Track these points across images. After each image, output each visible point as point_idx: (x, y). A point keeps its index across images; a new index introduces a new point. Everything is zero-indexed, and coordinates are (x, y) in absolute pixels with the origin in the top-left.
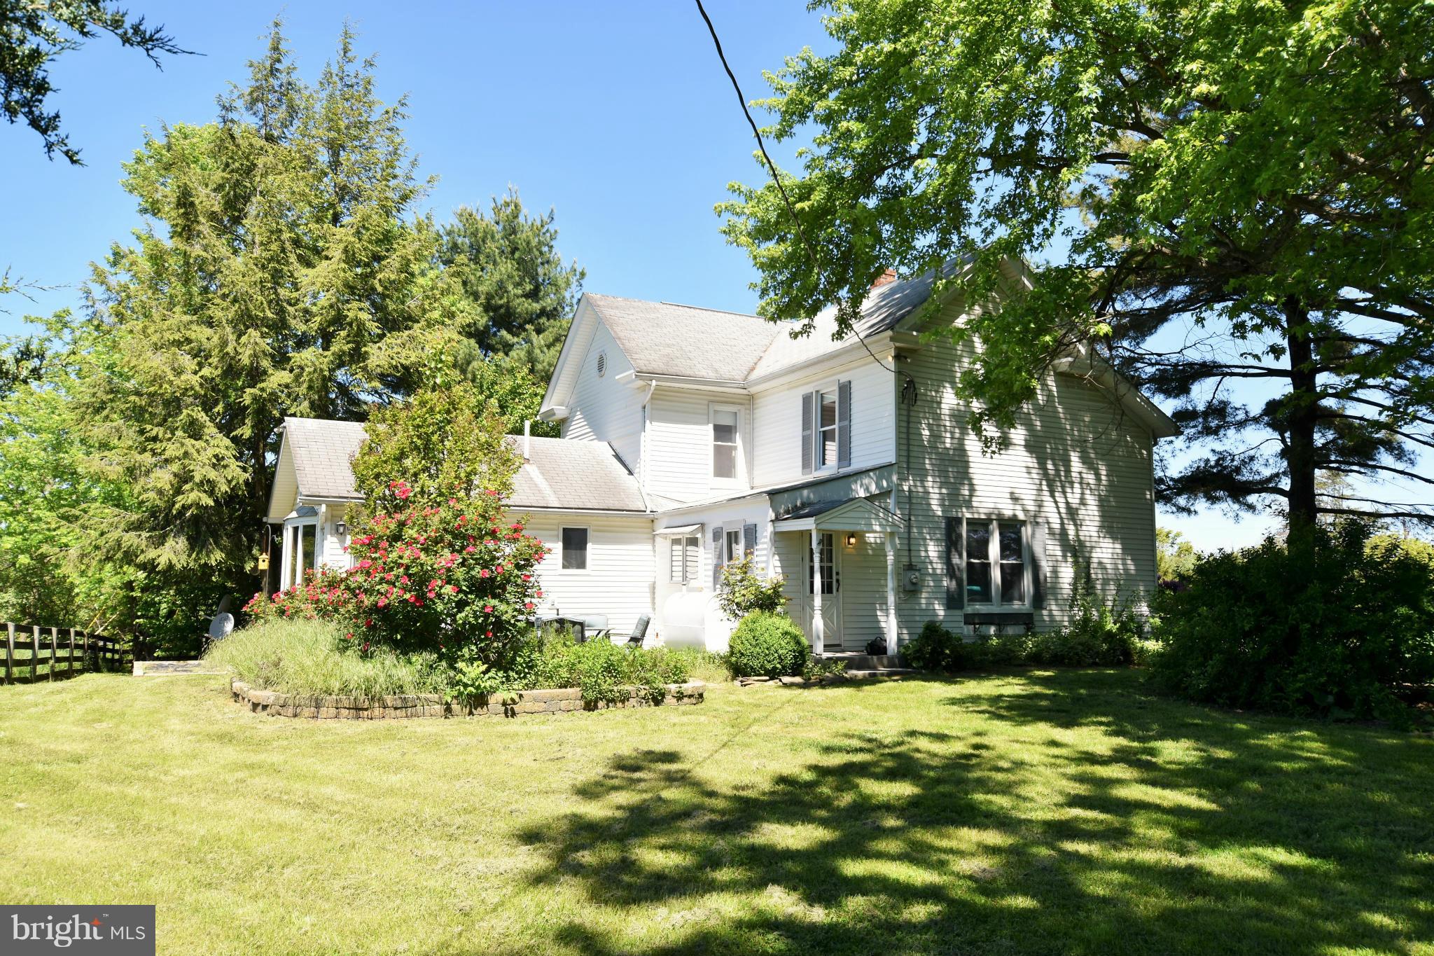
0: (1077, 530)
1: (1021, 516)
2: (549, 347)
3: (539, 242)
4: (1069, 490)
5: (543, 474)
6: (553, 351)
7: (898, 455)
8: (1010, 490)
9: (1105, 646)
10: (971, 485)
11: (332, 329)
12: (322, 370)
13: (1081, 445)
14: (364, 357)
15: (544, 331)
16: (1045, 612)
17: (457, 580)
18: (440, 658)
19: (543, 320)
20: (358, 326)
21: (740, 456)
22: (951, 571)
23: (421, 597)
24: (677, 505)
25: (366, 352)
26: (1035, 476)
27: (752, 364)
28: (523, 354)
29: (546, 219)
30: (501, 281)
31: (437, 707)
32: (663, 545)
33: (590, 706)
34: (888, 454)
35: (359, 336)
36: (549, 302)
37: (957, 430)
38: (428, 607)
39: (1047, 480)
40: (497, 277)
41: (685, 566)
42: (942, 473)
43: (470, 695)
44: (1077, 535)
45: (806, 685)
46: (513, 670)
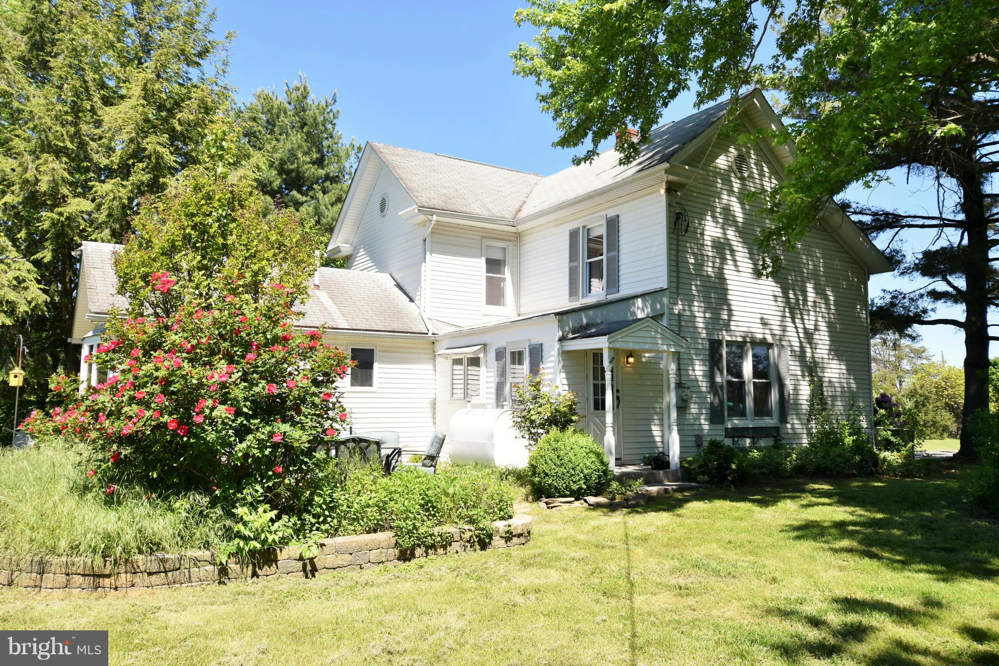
0: (813, 353)
1: (769, 339)
2: (332, 205)
3: (325, 120)
4: (806, 317)
5: (332, 299)
6: (336, 208)
7: (670, 281)
8: (759, 316)
9: (858, 458)
10: (730, 311)
11: (131, 162)
12: (121, 198)
13: (815, 276)
14: (163, 187)
15: (328, 192)
16: (789, 426)
17: (235, 399)
18: (213, 504)
19: (327, 184)
20: (157, 159)
21: (508, 287)
22: (713, 387)
23: (185, 421)
24: (453, 329)
25: (164, 184)
26: (780, 304)
27: (517, 207)
28: (311, 209)
29: (330, 101)
30: (293, 149)
31: (210, 568)
32: (444, 365)
33: (406, 555)
34: (661, 281)
35: (159, 169)
36: (332, 169)
37: (718, 260)
38: (196, 436)
39: (790, 308)
40: (288, 146)
41: (466, 384)
42: (706, 299)
43: (252, 552)
44: (813, 357)
45: (612, 507)
46: (309, 512)
